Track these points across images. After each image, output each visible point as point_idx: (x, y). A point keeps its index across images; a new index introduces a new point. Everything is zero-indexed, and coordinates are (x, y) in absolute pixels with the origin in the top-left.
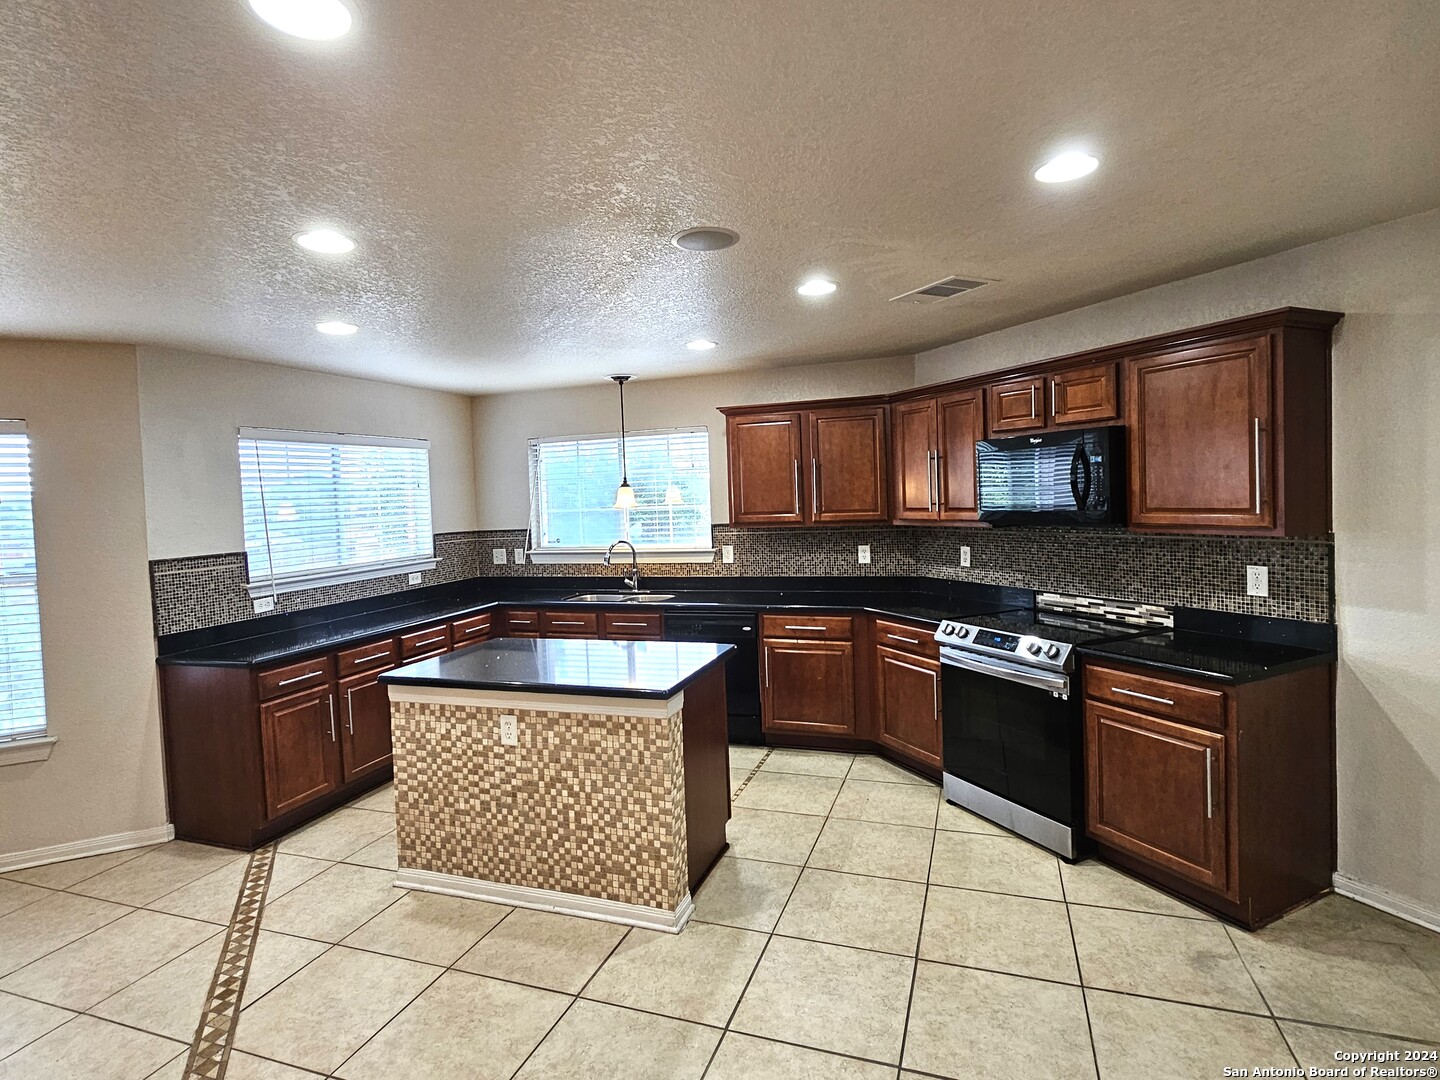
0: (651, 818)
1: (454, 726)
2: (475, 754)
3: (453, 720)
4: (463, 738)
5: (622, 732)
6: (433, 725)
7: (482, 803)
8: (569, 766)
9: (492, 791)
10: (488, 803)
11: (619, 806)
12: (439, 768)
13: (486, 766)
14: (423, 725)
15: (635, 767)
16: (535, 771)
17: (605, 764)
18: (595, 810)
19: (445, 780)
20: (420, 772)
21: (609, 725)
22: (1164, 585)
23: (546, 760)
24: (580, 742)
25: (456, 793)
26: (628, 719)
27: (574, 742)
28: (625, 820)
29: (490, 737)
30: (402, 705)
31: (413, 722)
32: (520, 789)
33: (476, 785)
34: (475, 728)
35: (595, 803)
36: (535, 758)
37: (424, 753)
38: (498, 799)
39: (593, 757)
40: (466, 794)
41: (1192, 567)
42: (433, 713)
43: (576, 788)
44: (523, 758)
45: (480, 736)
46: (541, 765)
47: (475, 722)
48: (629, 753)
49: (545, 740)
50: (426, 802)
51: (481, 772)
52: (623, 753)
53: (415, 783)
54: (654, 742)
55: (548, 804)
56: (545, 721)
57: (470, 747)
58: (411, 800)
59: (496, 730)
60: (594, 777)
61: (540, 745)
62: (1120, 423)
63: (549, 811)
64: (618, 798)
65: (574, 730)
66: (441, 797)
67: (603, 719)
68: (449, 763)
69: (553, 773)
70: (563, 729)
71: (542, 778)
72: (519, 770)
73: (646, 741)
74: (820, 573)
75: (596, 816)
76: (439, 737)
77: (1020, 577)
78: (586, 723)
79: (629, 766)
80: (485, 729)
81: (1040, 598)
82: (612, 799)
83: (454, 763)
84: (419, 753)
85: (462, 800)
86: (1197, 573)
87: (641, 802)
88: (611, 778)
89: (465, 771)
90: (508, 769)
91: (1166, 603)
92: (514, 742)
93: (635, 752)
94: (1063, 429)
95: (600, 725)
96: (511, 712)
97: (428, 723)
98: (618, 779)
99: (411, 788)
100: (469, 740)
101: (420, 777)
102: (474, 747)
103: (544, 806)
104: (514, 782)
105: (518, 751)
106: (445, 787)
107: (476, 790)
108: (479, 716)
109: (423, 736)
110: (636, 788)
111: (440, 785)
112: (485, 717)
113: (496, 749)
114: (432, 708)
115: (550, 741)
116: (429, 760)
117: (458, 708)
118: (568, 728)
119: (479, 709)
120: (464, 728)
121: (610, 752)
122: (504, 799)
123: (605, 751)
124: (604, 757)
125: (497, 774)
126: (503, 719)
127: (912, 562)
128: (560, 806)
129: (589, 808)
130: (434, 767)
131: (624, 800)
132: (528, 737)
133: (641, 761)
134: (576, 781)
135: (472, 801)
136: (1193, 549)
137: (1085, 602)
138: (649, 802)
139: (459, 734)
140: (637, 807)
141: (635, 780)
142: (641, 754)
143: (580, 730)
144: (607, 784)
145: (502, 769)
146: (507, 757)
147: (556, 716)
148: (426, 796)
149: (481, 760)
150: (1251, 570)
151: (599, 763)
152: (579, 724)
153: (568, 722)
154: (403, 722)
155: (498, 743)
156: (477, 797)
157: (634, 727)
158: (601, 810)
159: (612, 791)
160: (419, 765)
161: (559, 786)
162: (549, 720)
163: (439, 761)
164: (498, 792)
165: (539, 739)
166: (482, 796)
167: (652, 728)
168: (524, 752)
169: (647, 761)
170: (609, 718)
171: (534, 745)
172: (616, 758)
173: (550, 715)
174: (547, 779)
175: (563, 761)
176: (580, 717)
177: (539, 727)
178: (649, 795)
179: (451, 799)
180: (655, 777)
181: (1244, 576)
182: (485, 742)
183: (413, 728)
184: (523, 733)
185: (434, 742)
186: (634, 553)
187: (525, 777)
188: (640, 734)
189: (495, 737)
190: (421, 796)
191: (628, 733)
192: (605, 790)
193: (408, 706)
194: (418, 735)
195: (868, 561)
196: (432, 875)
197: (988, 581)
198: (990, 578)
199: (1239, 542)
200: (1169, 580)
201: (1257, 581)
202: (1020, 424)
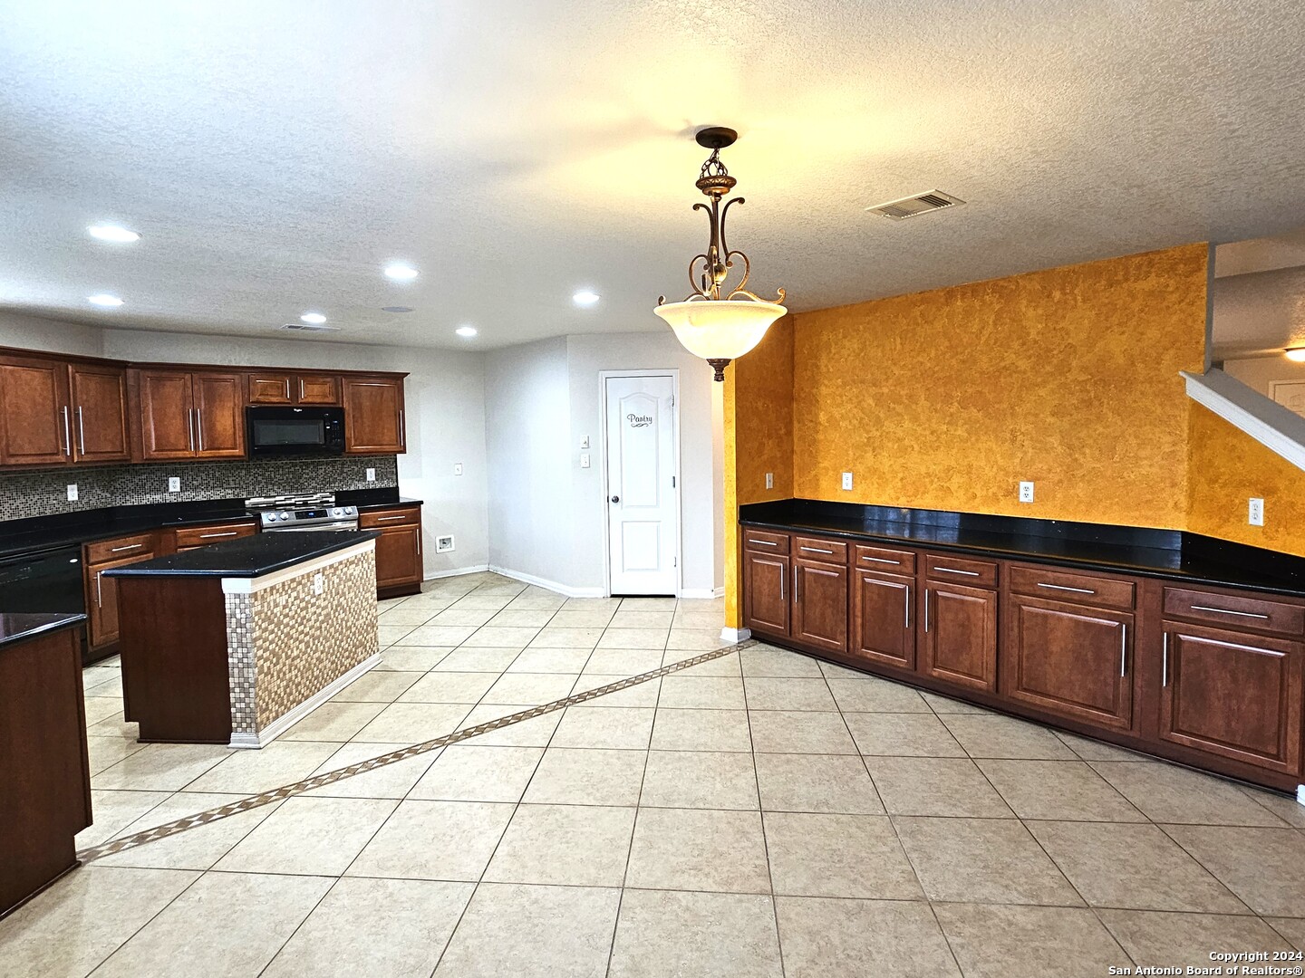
0: (370, 606)
1: (290, 596)
2: (302, 610)
3: (289, 591)
4: (296, 602)
5: (361, 560)
6: (277, 600)
7: (305, 644)
8: (343, 594)
9: (310, 632)
10: (309, 642)
11: (360, 606)
12: (283, 632)
13: (307, 616)
14: (272, 604)
15: (365, 580)
16: (329, 605)
17: (355, 585)
19: (287, 639)
20: (270, 642)
21: (356, 561)
22: (330, 483)
23: (334, 595)
24: (346, 577)
25: (292, 646)
26: (362, 555)
28: (362, 613)
29: (309, 594)
31: (265, 605)
32: (323, 622)
33: (302, 632)
34: (301, 591)
35: (352, 611)
36: (329, 597)
37: (273, 626)
38: (313, 636)
39: (351, 583)
40: (297, 643)
41: (342, 472)
42: (277, 591)
43: (345, 606)
44: (324, 600)
45: (304, 595)
46: (332, 600)
47: (301, 587)
48: (363, 574)
50: (275, 664)
51: (305, 622)
53: (269, 653)
54: (371, 563)
55: (335, 624)
56: (333, 570)
57: (299, 606)
58: (266, 669)
59: (312, 587)
60: (351, 595)
61: (331, 587)
62: (337, 406)
63: (335, 628)
64: (360, 602)
66: (283, 655)
67: (354, 558)
68: (288, 624)
69: (336, 602)
70: (341, 571)
72: (324, 609)
73: (368, 564)
75: (352, 619)
76: (281, 608)
77: (230, 492)
78: (347, 564)
80: (307, 589)
81: (247, 502)
82: (358, 604)
83: (291, 623)
84: (270, 627)
85: (295, 649)
86: (345, 475)
87: (367, 599)
89: (298, 625)
90: (317, 611)
91: (331, 491)
92: (320, 591)
96: (319, 571)
97: (274, 601)
98: (359, 591)
99: (266, 660)
100: (299, 601)
101: (271, 647)
102: (302, 605)
103: (333, 625)
104: (320, 619)
105: (322, 596)
106: (287, 644)
107: (303, 636)
108: (303, 581)
109: (272, 612)
110: (365, 593)
111: (284, 645)
112: (306, 580)
113: (313, 600)
114: (276, 587)
115: (335, 582)
116: (276, 629)
117: (291, 581)
119: (303, 577)
120: (295, 594)
122: (316, 634)
123: (355, 577)
124: (355, 581)
125: (313, 618)
126: (316, 577)
127: (109, 495)
128: (339, 622)
129: (350, 615)
130: (280, 633)
132: (327, 584)
134: (345, 601)
136: (343, 464)
137: (283, 498)
138: (370, 598)
139: (293, 600)
142: (367, 572)
143: (346, 569)
144: (356, 596)
145: (315, 613)
146: (318, 603)
147: (338, 564)
148: (276, 659)
149: (305, 612)
150: (368, 470)
153: (342, 566)
154: (259, 608)
155: (313, 596)
156: (303, 641)
157: (364, 558)
158: (354, 614)
159: (358, 600)
160: (271, 637)
161: (339, 609)
162: (335, 568)
163: (283, 627)
164: (313, 631)
165: (331, 583)
167: (370, 556)
168: (325, 595)
170: (357, 557)
172: (359, 579)
173: (335, 566)
174: (334, 607)
175: (340, 592)
176: (346, 561)
177: (331, 575)
178: (370, 594)
181: (365, 473)
182: (307, 598)
183: (265, 609)
184: (324, 582)
185: (278, 614)
187: (325, 612)
188: (366, 561)
189: (312, 592)
190: (272, 661)
192: (355, 600)
193: (261, 593)
194: (269, 613)
195: (75, 498)
196: (281, 719)
197: (200, 498)
198: (201, 496)
199: (362, 459)
200: (331, 480)
201: (371, 474)
202: (275, 399)
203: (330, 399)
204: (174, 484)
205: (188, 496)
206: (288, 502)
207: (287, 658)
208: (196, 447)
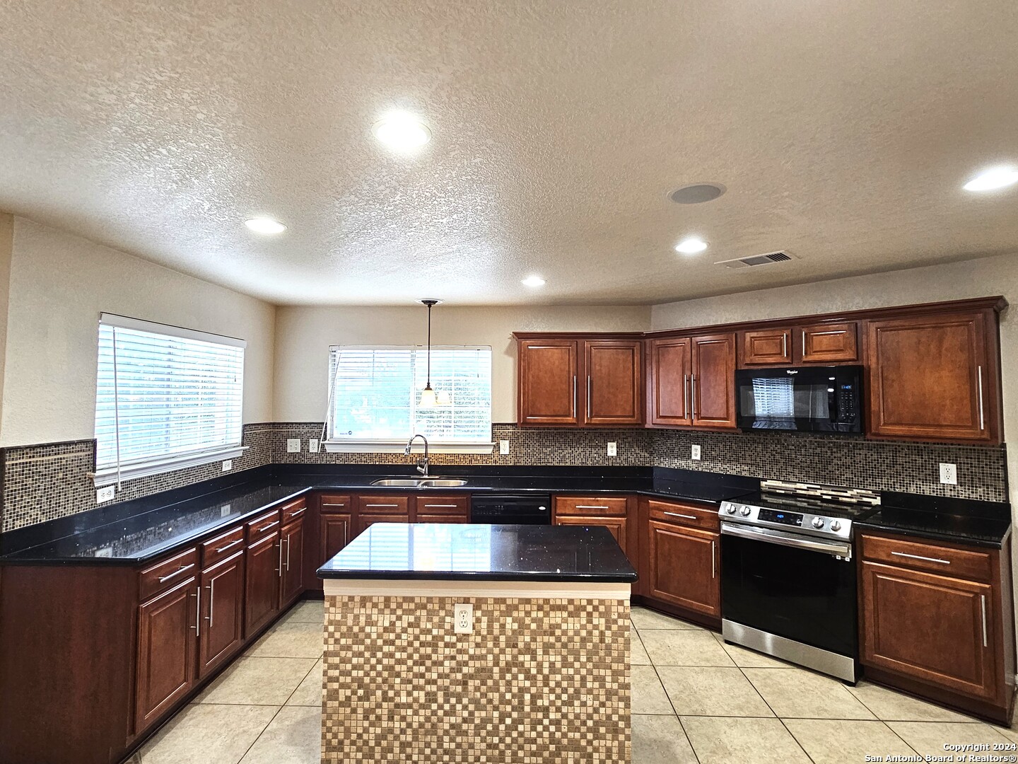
0: (610, 694)
1: (399, 618)
2: (422, 645)
3: (399, 612)
4: (410, 630)
5: (583, 614)
6: (374, 618)
7: (427, 694)
8: (528, 650)
9: (440, 682)
10: (435, 694)
11: (577, 684)
12: (379, 662)
13: (434, 657)
14: (362, 619)
15: (595, 646)
16: (490, 657)
17: (565, 646)
18: (552, 691)
19: (385, 674)
20: (355, 667)
21: (571, 608)
22: (874, 477)
23: (503, 645)
24: (540, 626)
25: (397, 687)
26: (590, 602)
27: (534, 626)
28: (583, 698)
29: (440, 626)
30: (338, 599)
31: (350, 617)
32: (471, 677)
33: (422, 676)
34: (423, 619)
35: (552, 684)
36: (490, 645)
37: (362, 648)
38: (447, 688)
39: (552, 639)
40: (410, 687)
41: (894, 463)
42: (375, 605)
43: (534, 671)
44: (478, 645)
45: (429, 626)
46: (496, 651)
47: (424, 612)
48: (590, 633)
49: (503, 626)
50: (360, 699)
51: (428, 663)
52: (584, 633)
53: (349, 679)
54: (615, 622)
55: (502, 689)
56: (503, 607)
57: (417, 638)
58: (342, 698)
59: (448, 619)
60: (552, 659)
61: (496, 632)
62: (859, 363)
63: (502, 696)
64: (577, 677)
65: (534, 614)
66: (379, 693)
67: (565, 602)
68: (391, 655)
69: (509, 658)
70: (522, 614)
71: (496, 664)
72: (472, 658)
73: (607, 622)
74: (578, 463)
75: (552, 697)
76: (381, 630)
77: (746, 468)
78: (547, 608)
79: (590, 646)
80: (436, 619)
81: (763, 484)
82: (571, 678)
83: (398, 655)
84: (355, 648)
85: (403, 694)
86: (899, 468)
87: (601, 680)
88: (571, 659)
89: (410, 663)
90: (459, 657)
91: (874, 488)
92: (469, 630)
93: (596, 633)
94: (808, 365)
95: (561, 608)
96: (466, 601)
97: (369, 617)
98: (577, 659)
99: (343, 686)
100: (417, 631)
101: (354, 673)
102: (422, 638)
103: (498, 691)
104: (465, 670)
105: (472, 639)
106: (385, 681)
107: (422, 681)
108: (430, 606)
109: (362, 629)
110: (596, 666)
111: (379, 680)
112: (437, 607)
113: (447, 639)
114: (375, 600)
115: (508, 626)
116: (367, 654)
117: (406, 599)
118: (528, 613)
119: (430, 600)
120: (412, 619)
121: (571, 633)
122: (452, 688)
123: (565, 633)
124: (564, 639)
125: (447, 663)
126: (458, 609)
128: (515, 690)
129: (546, 690)
130: (373, 661)
131: (583, 679)
132: (484, 625)
133: (602, 641)
134: (534, 664)
135: (415, 694)
136: (895, 451)
137: (805, 487)
138: (609, 679)
139: (405, 625)
140: (597, 685)
141: (595, 659)
142: (602, 634)
143: (541, 614)
144: (565, 664)
145: (453, 658)
146: (459, 645)
147: (516, 602)
148: (361, 692)
149: (429, 650)
150: (942, 466)
151: (558, 645)
152: (540, 608)
153: (528, 607)
154: (339, 617)
155: (451, 632)
156: (422, 688)
157: (596, 608)
158: (558, 691)
159: (571, 671)
160: (355, 661)
161: (515, 670)
162: (508, 606)
163: (379, 655)
164: (447, 682)
165: (496, 625)
166: (428, 688)
167: (614, 609)
168: (479, 639)
169: (608, 640)
170: (571, 601)
171: (490, 631)
172: (577, 639)
173: (509, 602)
174: (502, 664)
175: (521, 645)
176: (541, 602)
177: (496, 614)
178: (609, 672)
179: (391, 693)
180: (615, 654)
181: (938, 470)
182: (435, 632)
183: (350, 622)
184: (478, 620)
185: (374, 636)
186: (426, 445)
187: (478, 664)
188: (601, 615)
189: (447, 626)
190: (354, 693)
191: (590, 615)
192: (564, 671)
193: (346, 599)
194: (356, 629)
195: (615, 454)
197: (716, 470)
198: (719, 468)
199: (933, 447)
200: (875, 473)
201: (948, 474)
202: (771, 360)
203: (848, 355)
205: (707, 467)
206: (812, 493)
208: (690, 414)
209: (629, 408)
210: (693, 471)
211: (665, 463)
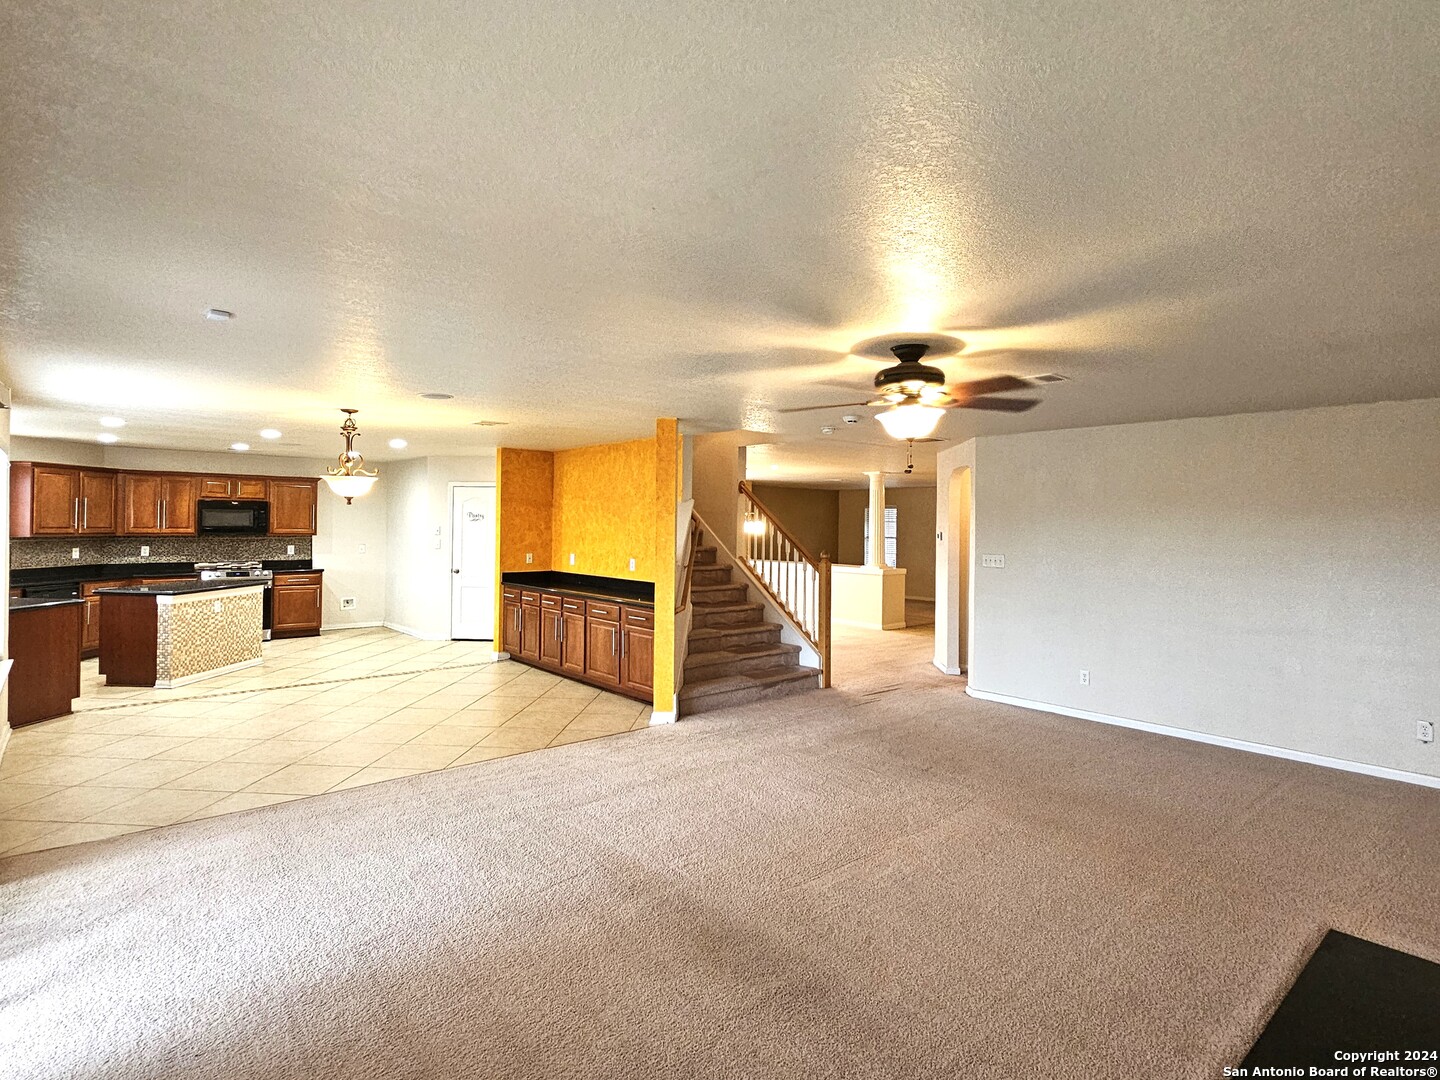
0: (257, 627)
2: (204, 619)
3: (196, 608)
6: (188, 611)
7: (206, 639)
8: (235, 615)
10: (209, 638)
11: (249, 626)
12: (190, 629)
13: (209, 624)
14: (184, 613)
16: (225, 620)
17: (246, 612)
19: (193, 634)
20: (182, 633)
22: (258, 554)
23: (229, 615)
24: (239, 606)
25: (197, 638)
26: (253, 594)
28: (250, 630)
30: (176, 605)
31: (181, 612)
32: (219, 629)
34: (204, 609)
35: (242, 627)
37: (184, 625)
39: (242, 610)
40: (201, 638)
41: (269, 547)
42: (188, 606)
44: (222, 616)
45: (206, 611)
46: (226, 617)
47: (205, 606)
49: (229, 608)
50: (184, 646)
51: (207, 626)
53: (180, 639)
54: (260, 600)
56: (229, 600)
57: (202, 617)
58: (178, 647)
59: (212, 608)
60: (242, 618)
62: (265, 501)
63: (228, 635)
65: (238, 602)
66: (191, 642)
69: (231, 620)
70: (234, 602)
72: (220, 622)
75: (242, 632)
76: (190, 616)
77: (184, 558)
80: (208, 608)
81: (196, 565)
82: (247, 624)
83: (196, 625)
85: (199, 641)
86: (271, 549)
88: (247, 617)
89: (201, 628)
90: (216, 622)
91: (259, 560)
92: (219, 611)
94: (241, 500)
95: (245, 598)
96: (218, 599)
99: (178, 642)
100: (202, 614)
101: (182, 636)
103: (227, 633)
104: (217, 627)
105: (220, 614)
107: (205, 634)
109: (185, 617)
110: (254, 618)
111: (191, 637)
112: (209, 603)
113: (212, 615)
114: (189, 603)
116: (186, 627)
117: (198, 602)
119: (206, 601)
120: (200, 610)
122: (214, 635)
123: (246, 607)
125: (212, 625)
126: (216, 603)
127: (99, 556)
128: (232, 632)
129: (240, 630)
131: (250, 623)
134: (237, 620)
135: (203, 640)
136: (268, 541)
139: (198, 613)
140: (254, 625)
142: (255, 605)
144: (245, 619)
146: (216, 618)
147: (232, 598)
149: (207, 621)
150: (289, 547)
152: (239, 599)
153: (236, 599)
154: (177, 613)
156: (204, 637)
157: (254, 597)
160: (182, 630)
161: (231, 624)
163: (190, 626)
164: (212, 633)
166: (207, 636)
169: (257, 608)
170: (248, 595)
171: (225, 610)
174: (228, 622)
176: (240, 596)
177: (227, 603)
178: (257, 619)
179: (195, 642)
181: (287, 550)
182: (208, 614)
183: (180, 615)
184: (222, 607)
185: (188, 619)
189: (212, 611)
190: (182, 644)
193: (179, 605)
194: (182, 617)
195: (77, 557)
196: (185, 678)
197: (163, 561)
198: (164, 560)
199: (285, 538)
200: (260, 552)
201: (291, 549)
202: (219, 495)
203: (262, 496)
204: (145, 550)
205: (154, 560)
206: (226, 566)
207: (193, 644)
208: (161, 526)
209: (108, 521)
210: (142, 564)
211: (116, 561)
